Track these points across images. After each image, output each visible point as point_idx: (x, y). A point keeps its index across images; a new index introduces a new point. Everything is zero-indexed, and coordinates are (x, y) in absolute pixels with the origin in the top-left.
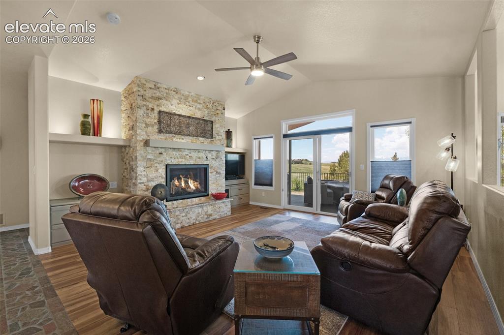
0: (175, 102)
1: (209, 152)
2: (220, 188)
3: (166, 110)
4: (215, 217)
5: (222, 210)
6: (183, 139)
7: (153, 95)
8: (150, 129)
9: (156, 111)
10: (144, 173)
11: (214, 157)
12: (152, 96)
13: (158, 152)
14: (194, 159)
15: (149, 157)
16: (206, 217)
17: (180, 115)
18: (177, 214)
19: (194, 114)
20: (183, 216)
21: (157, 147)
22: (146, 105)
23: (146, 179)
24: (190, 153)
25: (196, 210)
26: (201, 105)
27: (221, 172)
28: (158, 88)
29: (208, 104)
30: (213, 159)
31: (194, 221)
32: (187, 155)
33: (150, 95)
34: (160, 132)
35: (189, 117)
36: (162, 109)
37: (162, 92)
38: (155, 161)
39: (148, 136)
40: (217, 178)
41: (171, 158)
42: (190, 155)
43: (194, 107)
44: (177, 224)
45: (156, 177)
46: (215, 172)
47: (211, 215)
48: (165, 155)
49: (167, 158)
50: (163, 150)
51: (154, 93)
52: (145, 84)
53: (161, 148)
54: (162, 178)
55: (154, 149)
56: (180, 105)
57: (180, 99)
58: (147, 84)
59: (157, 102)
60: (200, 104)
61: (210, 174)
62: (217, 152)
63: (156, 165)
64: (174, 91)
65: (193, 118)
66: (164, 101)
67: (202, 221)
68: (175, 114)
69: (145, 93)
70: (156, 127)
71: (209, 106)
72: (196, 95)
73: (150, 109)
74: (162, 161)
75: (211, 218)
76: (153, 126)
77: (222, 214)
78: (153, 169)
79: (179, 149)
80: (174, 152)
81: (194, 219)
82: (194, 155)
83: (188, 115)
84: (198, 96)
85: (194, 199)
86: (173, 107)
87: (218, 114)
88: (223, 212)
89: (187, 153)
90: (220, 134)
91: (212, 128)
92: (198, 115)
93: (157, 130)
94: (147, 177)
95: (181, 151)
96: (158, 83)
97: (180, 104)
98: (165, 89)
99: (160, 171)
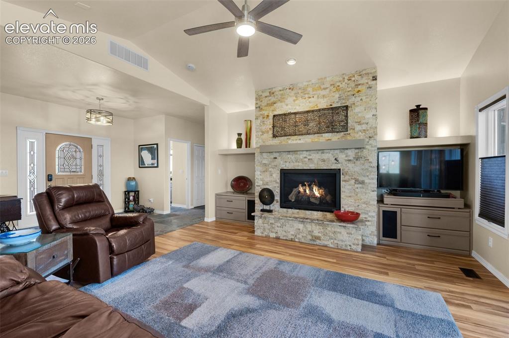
0: (290, 100)
1: (342, 152)
2: (364, 206)
3: (280, 113)
4: (326, 243)
5: (340, 237)
6: (300, 139)
7: (268, 102)
8: (265, 135)
9: (271, 117)
10: (260, 177)
11: (352, 158)
12: (268, 104)
13: (272, 157)
14: (316, 162)
15: (264, 162)
16: (310, 237)
17: (295, 114)
18: (271, 221)
19: (317, 105)
20: (278, 226)
21: (272, 152)
22: (261, 115)
23: (262, 182)
24: (310, 155)
25: (295, 225)
26: (328, 90)
27: (367, 181)
28: (273, 93)
29: (338, 84)
30: (350, 160)
31: (293, 237)
32: (305, 157)
33: (265, 104)
34: (274, 136)
35: (308, 112)
36: (276, 113)
37: (277, 95)
38: (270, 166)
39: (264, 142)
40: (357, 190)
41: (286, 162)
42: (309, 157)
43: (316, 96)
44: (272, 232)
45: (271, 181)
46: (354, 181)
47: (318, 238)
48: (279, 159)
49: (282, 163)
50: (278, 154)
51: (269, 100)
52: (261, 95)
53: (276, 152)
54: (277, 183)
55: (269, 154)
56: (296, 102)
57: (296, 95)
58: (263, 95)
59: (272, 108)
60: (325, 89)
61: (342, 183)
62: (357, 151)
63: (270, 169)
64: (290, 89)
65: (313, 111)
66: (279, 104)
67: (303, 240)
68: (290, 114)
69: (261, 103)
70: (271, 132)
71: (341, 86)
72: (319, 79)
73: (266, 117)
74: (276, 166)
75: (318, 242)
76: (268, 132)
77: (340, 243)
78: (268, 173)
79: (295, 152)
80: (289, 156)
81: (292, 235)
82: (316, 157)
83: (307, 110)
84: (322, 80)
85: (315, 213)
86: (289, 106)
87: (359, 91)
88: (342, 241)
89: (305, 156)
90: (363, 121)
91: (347, 116)
92: (323, 104)
93: (271, 136)
94: (263, 181)
95: (297, 154)
96: (272, 88)
97: (297, 100)
98: (280, 90)
99: (274, 175)
